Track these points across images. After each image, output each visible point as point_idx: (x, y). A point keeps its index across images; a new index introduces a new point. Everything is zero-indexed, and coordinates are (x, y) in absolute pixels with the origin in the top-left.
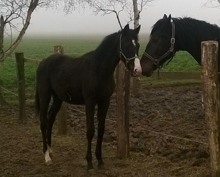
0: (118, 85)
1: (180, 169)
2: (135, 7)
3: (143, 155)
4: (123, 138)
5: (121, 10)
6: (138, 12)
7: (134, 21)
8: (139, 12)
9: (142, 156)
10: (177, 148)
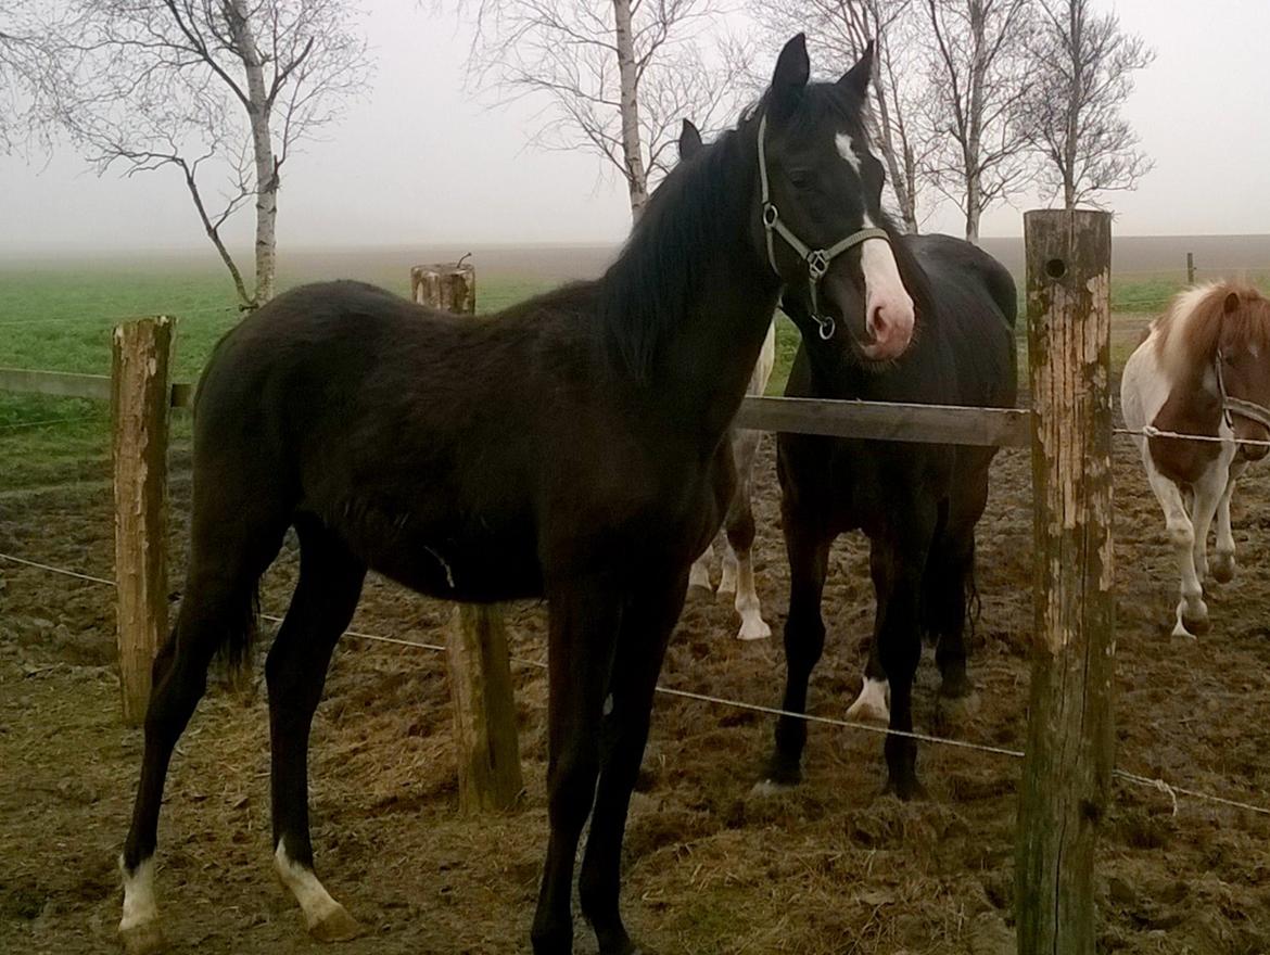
0: (118, 440)
1: (355, 751)
2: (260, 145)
3: (227, 705)
4: (141, 645)
5: (206, 154)
6: (273, 162)
7: (256, 196)
8: (277, 165)
9: (225, 712)
10: (367, 672)
